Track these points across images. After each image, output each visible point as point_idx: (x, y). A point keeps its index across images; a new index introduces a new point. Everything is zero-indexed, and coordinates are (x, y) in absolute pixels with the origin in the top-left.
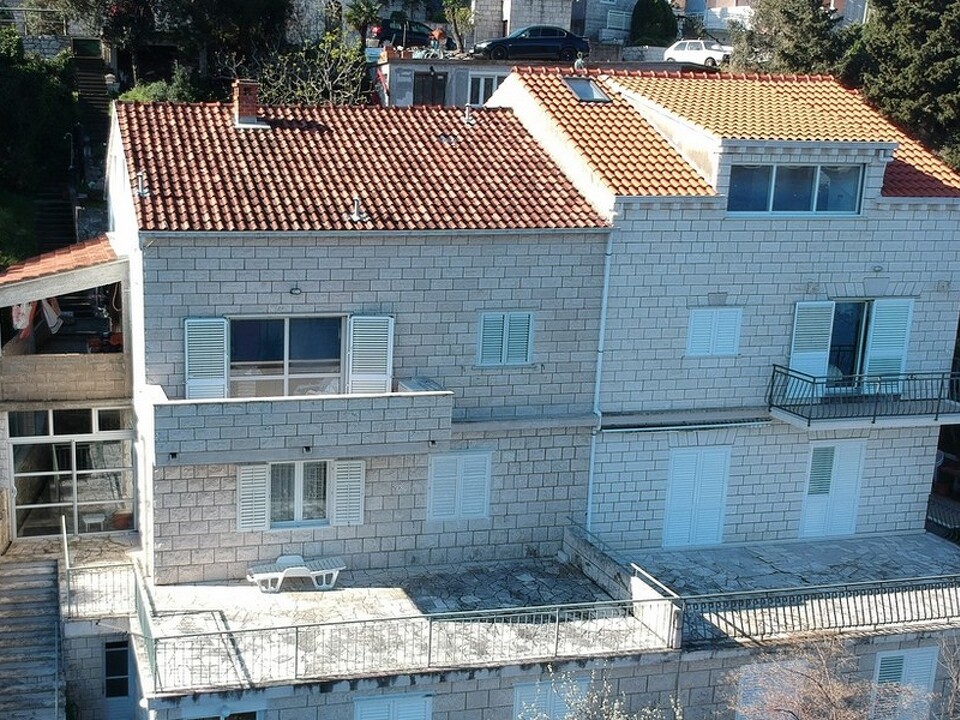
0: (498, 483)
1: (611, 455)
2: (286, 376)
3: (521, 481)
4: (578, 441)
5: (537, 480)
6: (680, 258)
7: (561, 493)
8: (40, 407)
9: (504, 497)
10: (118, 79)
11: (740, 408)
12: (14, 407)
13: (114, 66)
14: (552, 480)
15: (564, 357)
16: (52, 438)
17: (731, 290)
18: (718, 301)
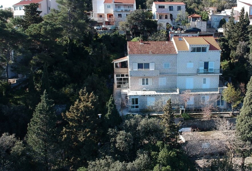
0: (167, 81)
1: (179, 78)
2: (144, 69)
3: (169, 81)
4: (175, 77)
5: (171, 81)
6: (186, 57)
7: (174, 82)
8: (119, 74)
9: (168, 83)
10: (133, 37)
11: (194, 74)
12: (117, 74)
13: (132, 35)
14: (173, 81)
15: (173, 68)
16: (120, 77)
17: (192, 60)
18: (190, 62)
